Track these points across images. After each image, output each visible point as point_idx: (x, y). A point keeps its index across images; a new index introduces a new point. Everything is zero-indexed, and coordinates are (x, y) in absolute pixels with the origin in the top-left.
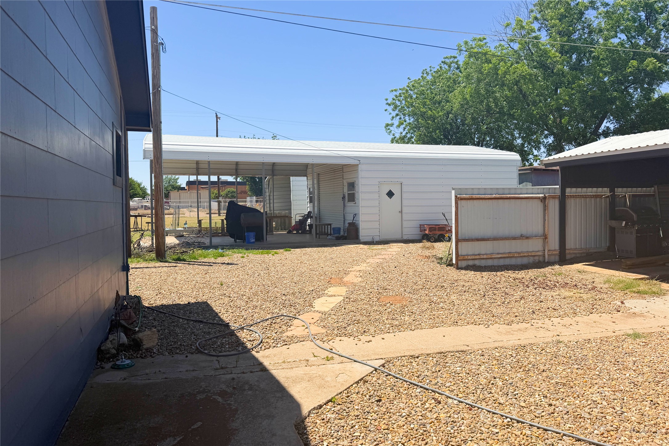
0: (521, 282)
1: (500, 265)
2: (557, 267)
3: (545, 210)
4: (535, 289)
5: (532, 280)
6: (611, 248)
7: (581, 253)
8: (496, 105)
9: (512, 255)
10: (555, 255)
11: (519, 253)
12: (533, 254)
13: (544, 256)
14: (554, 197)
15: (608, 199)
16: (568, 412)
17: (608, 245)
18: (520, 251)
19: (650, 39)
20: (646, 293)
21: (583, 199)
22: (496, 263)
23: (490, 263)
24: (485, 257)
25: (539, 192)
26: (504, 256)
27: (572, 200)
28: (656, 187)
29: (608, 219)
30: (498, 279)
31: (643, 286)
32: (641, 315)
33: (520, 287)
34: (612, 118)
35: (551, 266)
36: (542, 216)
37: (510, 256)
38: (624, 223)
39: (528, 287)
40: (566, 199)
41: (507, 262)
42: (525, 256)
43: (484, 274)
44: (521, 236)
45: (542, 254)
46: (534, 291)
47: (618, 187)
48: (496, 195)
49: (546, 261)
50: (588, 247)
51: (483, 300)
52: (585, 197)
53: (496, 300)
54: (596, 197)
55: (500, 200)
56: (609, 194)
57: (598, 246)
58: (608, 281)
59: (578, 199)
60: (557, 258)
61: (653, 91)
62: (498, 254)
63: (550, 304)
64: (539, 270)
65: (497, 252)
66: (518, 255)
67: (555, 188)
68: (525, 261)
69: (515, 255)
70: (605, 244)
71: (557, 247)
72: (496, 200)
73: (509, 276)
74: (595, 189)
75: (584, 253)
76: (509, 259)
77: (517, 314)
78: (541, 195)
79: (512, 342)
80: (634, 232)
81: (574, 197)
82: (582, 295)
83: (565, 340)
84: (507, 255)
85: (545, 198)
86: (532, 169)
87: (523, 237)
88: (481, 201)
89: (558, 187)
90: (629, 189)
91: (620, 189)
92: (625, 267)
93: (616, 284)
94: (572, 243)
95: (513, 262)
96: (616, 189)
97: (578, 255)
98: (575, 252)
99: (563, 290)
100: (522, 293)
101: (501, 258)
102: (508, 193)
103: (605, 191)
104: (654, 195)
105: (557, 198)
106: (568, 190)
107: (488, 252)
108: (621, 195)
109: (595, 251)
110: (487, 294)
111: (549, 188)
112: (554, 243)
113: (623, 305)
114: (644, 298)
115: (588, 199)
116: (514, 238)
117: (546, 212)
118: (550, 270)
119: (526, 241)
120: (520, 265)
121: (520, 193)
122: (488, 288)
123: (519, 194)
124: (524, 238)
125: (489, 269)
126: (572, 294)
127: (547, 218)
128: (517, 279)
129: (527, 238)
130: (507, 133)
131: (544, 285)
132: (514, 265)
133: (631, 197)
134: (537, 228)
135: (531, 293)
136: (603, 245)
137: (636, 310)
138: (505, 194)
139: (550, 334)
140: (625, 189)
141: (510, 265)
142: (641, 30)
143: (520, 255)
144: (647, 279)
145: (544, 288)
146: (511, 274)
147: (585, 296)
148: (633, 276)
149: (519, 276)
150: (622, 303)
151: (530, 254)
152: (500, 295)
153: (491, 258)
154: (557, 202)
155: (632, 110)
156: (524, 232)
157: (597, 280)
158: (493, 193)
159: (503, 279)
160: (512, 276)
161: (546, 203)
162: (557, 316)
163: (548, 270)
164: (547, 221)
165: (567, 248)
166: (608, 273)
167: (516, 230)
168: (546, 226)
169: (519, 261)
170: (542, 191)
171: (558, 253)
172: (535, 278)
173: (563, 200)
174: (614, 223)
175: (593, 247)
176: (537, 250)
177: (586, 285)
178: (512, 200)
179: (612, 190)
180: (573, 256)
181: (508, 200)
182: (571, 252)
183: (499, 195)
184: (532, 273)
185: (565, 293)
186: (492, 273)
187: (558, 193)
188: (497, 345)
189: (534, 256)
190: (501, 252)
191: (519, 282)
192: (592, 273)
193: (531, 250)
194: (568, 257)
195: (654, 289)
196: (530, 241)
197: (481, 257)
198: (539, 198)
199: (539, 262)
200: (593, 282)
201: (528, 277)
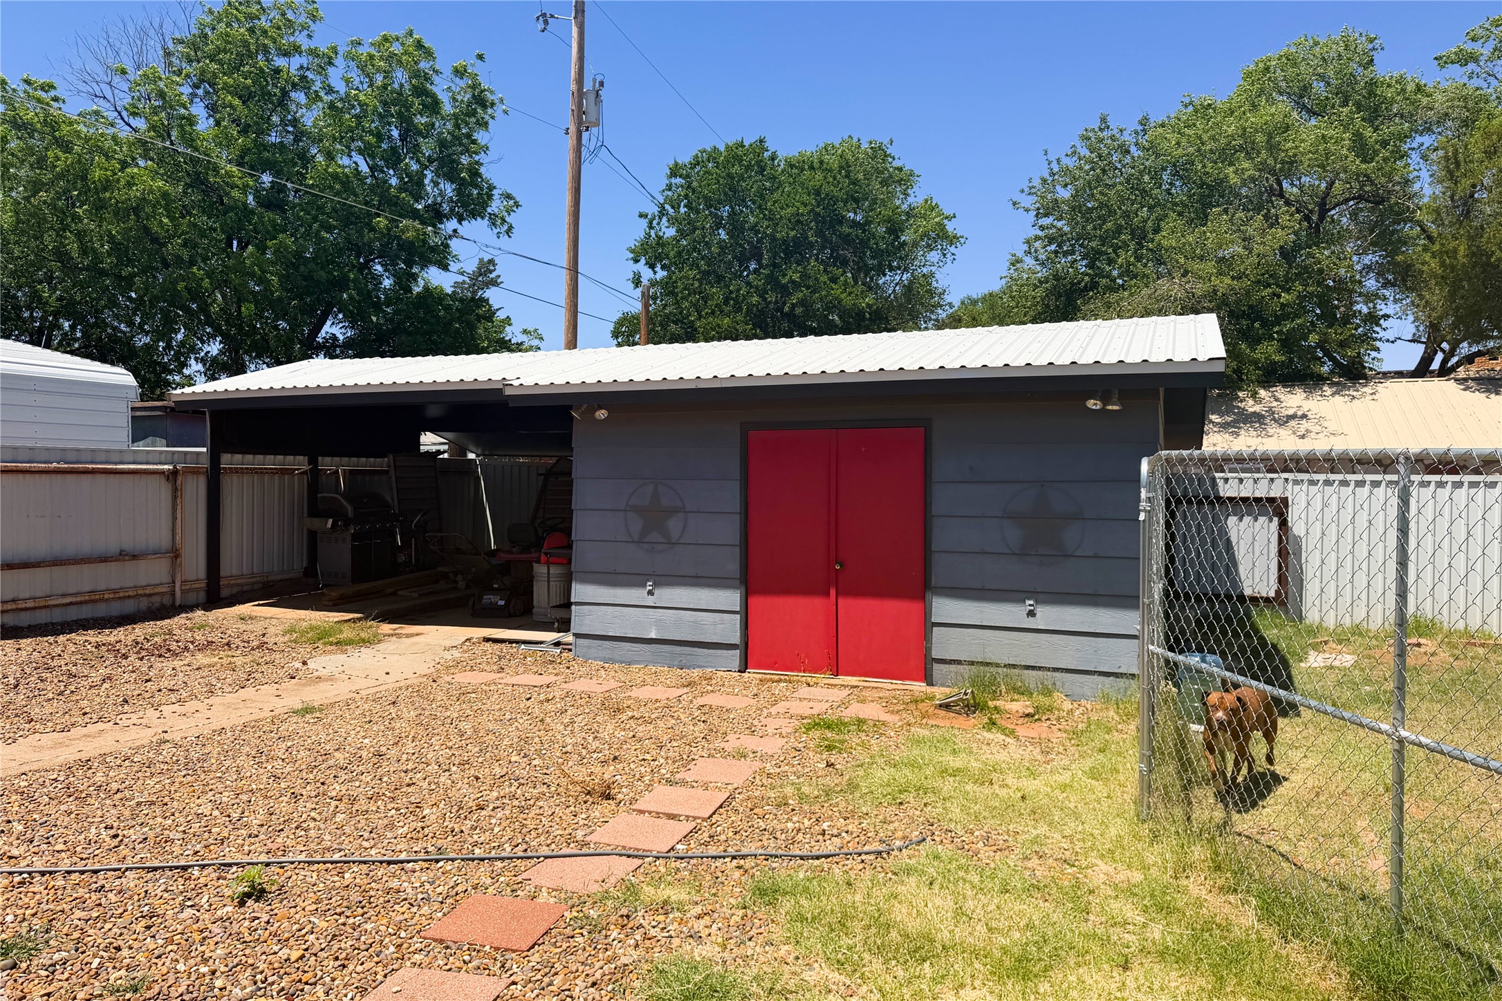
0: (113, 648)
1: (69, 620)
2: (200, 613)
3: (175, 498)
4: (141, 659)
5: (137, 643)
6: (310, 571)
7: (253, 584)
8: (84, 251)
9: (97, 597)
10: (197, 590)
11: (115, 591)
12: (148, 592)
13: (173, 594)
14: (195, 472)
15: (305, 477)
16: (146, 839)
17: (305, 564)
18: (118, 587)
19: (406, 180)
20: (350, 642)
21: (256, 477)
22: (57, 616)
23: (42, 617)
24: (30, 604)
25: (163, 460)
26: (79, 599)
27: (235, 478)
28: (391, 457)
29: (305, 515)
30: (58, 650)
31: (347, 633)
32: (331, 678)
33: (108, 659)
34: (341, 316)
35: (187, 612)
36: (170, 509)
37: (94, 598)
38: (330, 521)
39: (126, 658)
40: (221, 476)
41: (86, 612)
42: (129, 597)
43: (24, 642)
44: (120, 555)
45: (169, 589)
46: (138, 663)
47: (324, 455)
48: (58, 463)
49: (178, 603)
50: (265, 570)
51: (11, 695)
52: (261, 472)
53: (43, 690)
54: (283, 472)
55: (68, 476)
56: (305, 468)
57: (285, 568)
58: (291, 631)
59: (246, 478)
60: (202, 597)
61: (414, 277)
62: (64, 595)
63: (165, 683)
64: (158, 623)
65: (60, 593)
66: (111, 596)
67: (198, 454)
68: (129, 607)
69: (106, 596)
70: (299, 564)
71: (202, 573)
72: (59, 476)
73: (86, 641)
74: (280, 457)
75: (257, 582)
76: (89, 606)
77: (88, 710)
78: (166, 467)
79: (62, 758)
80: (349, 539)
81: (236, 471)
82: (233, 660)
83: (177, 737)
84: (87, 598)
85: (175, 473)
86: (166, 408)
87: (124, 556)
88: (21, 476)
89: (204, 450)
90: (345, 460)
91: (328, 459)
92: (327, 603)
93: (304, 633)
94: (233, 564)
95: (101, 610)
96: (320, 458)
97: (245, 588)
98: (239, 581)
99: (199, 656)
100: (108, 671)
101: (71, 604)
102: (89, 460)
103: (300, 463)
104: (387, 472)
105: (202, 473)
106: (227, 460)
107: (38, 594)
108: (298, 469)
109: (280, 577)
110: (23, 681)
111: (186, 453)
112: (195, 565)
113: (305, 667)
114: (345, 652)
115: (266, 477)
116: (104, 559)
117: (179, 501)
118: (183, 621)
119: (131, 565)
120: (117, 617)
121: (118, 460)
122: (28, 671)
123: (116, 463)
124: (127, 558)
125: (39, 632)
126: (216, 659)
127: (179, 516)
128: (104, 645)
129: (135, 557)
130: (116, 317)
131: (165, 651)
132: (103, 619)
133: (348, 474)
134: (159, 536)
135: (130, 668)
136: (295, 566)
137: (322, 673)
138: (81, 463)
139: (150, 732)
140: (337, 459)
141: (92, 619)
142: (393, 159)
143: (118, 595)
144: (360, 619)
145: (160, 656)
146: (92, 636)
147: (239, 661)
148: (336, 616)
149: (112, 639)
150: (304, 663)
151: (141, 592)
152: (56, 681)
153: (45, 607)
154: (202, 482)
155: (377, 307)
156: (127, 545)
157: (272, 630)
158: (52, 459)
159: (72, 648)
160: (93, 640)
161: (179, 482)
162: (174, 700)
163: (180, 620)
164: (179, 520)
165: (222, 573)
166: (295, 616)
167: (109, 542)
168: (179, 531)
169: (116, 609)
170: (169, 458)
171: (203, 585)
172: (145, 638)
173: (214, 477)
174: (316, 523)
175: (275, 569)
176: (158, 582)
177: (248, 642)
178: (98, 476)
179: (313, 462)
180: (235, 590)
181: (89, 476)
182: (232, 582)
183: (66, 463)
184: (140, 631)
185: (202, 659)
186: (45, 639)
187: (205, 463)
188: (25, 768)
189: (151, 595)
190: (70, 591)
191: (108, 650)
192: (266, 618)
193: (144, 583)
194: (225, 593)
195: (363, 635)
196: (142, 565)
197: (20, 606)
198: (162, 472)
199: (163, 607)
200: (264, 635)
201: (131, 638)
